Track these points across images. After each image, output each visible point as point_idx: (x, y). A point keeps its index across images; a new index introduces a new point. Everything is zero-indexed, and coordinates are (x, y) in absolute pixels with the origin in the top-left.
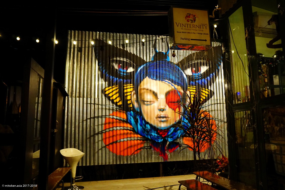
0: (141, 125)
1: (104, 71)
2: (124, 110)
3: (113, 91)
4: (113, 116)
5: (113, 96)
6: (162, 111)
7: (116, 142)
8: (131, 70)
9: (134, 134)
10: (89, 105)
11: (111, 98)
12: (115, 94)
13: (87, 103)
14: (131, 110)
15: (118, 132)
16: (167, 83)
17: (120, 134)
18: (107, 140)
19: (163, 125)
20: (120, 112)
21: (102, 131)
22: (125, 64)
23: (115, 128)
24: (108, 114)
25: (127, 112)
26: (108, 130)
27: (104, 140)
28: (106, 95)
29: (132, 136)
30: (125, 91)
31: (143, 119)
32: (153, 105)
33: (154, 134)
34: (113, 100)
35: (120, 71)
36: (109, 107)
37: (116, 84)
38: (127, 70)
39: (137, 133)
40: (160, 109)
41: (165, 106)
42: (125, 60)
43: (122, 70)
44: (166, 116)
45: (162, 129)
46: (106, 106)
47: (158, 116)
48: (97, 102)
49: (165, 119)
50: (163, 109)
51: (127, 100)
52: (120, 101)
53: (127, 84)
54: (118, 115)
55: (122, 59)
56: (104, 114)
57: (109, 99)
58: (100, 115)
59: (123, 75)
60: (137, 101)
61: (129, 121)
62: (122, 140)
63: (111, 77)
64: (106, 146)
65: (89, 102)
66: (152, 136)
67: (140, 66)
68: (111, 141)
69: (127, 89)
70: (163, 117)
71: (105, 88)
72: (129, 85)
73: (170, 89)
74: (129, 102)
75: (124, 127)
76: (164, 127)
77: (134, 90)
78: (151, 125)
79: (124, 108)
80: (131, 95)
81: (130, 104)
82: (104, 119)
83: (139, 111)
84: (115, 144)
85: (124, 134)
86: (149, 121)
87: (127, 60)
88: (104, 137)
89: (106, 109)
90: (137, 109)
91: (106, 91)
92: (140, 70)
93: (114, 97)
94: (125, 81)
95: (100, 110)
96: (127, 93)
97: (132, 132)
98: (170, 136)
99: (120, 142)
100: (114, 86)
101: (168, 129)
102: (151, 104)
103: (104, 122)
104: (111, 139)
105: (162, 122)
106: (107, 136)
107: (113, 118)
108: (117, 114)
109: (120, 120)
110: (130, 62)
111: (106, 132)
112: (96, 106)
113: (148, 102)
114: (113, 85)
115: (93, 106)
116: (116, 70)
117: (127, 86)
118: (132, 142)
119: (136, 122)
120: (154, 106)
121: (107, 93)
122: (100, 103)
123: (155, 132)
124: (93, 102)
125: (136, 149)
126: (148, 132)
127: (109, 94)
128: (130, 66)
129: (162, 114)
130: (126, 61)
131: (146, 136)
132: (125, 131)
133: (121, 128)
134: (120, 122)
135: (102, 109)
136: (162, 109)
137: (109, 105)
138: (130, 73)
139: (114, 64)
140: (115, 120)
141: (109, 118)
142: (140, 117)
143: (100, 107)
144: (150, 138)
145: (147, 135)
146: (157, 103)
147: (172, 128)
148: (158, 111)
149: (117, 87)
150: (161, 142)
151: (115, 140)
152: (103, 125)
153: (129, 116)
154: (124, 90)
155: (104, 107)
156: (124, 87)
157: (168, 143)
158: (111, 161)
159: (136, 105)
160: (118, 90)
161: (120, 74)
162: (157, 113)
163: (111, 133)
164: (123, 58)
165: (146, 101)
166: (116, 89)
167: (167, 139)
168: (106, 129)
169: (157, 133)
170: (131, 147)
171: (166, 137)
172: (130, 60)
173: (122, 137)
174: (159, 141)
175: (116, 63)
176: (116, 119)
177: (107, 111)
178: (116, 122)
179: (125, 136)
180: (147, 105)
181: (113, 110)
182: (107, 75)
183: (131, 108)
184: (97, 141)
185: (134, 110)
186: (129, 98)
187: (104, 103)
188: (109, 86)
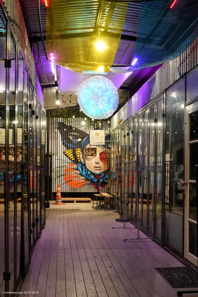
0: (85, 172)
1: (64, 141)
3: (69, 152)
4: (69, 166)
5: (69, 155)
6: (97, 164)
7: (71, 180)
8: (79, 140)
9: (81, 176)
10: (56, 160)
11: (68, 156)
14: (79, 163)
15: (72, 175)
16: (101, 147)
18: (66, 179)
19: (98, 172)
20: (73, 164)
21: (63, 174)
22: (76, 137)
23: (70, 173)
25: (77, 164)
26: (66, 174)
27: (65, 179)
28: (65, 155)
29: (80, 177)
30: (76, 152)
31: (86, 168)
32: (92, 160)
33: (92, 177)
34: (69, 157)
35: (73, 141)
36: (67, 161)
37: (71, 148)
38: (77, 140)
39: (83, 176)
41: (99, 161)
42: (76, 134)
43: (74, 140)
44: (100, 167)
45: (97, 174)
47: (95, 166)
48: (60, 159)
49: (99, 168)
53: (77, 148)
54: (72, 166)
55: (74, 134)
57: (67, 157)
59: (75, 143)
60: (83, 158)
61: (78, 169)
62: (74, 179)
63: (68, 144)
64: (66, 182)
66: (91, 178)
68: (68, 180)
69: (77, 151)
70: (98, 167)
71: (65, 150)
74: (78, 159)
76: (98, 173)
77: (81, 152)
78: (91, 172)
79: (75, 162)
80: (79, 154)
81: (79, 159)
82: (65, 168)
83: (84, 163)
84: (70, 182)
85: (75, 176)
86: (89, 169)
87: (77, 134)
88: (64, 178)
91: (65, 153)
92: (85, 140)
93: (70, 156)
94: (76, 146)
95: (63, 163)
97: (80, 175)
100: (70, 150)
101: (101, 174)
102: (91, 160)
105: (97, 170)
106: (67, 177)
107: (69, 167)
108: (71, 165)
109: (73, 168)
110: (79, 135)
111: (66, 175)
113: (89, 159)
114: (69, 149)
116: (71, 140)
117: (77, 149)
118: (80, 181)
119: (82, 170)
120: (93, 161)
121: (66, 153)
122: (63, 159)
123: (93, 176)
125: (82, 184)
126: (89, 175)
128: (79, 138)
129: (98, 165)
131: (88, 178)
132: (76, 175)
133: (74, 173)
134: (73, 170)
136: (97, 162)
138: (79, 141)
139: (70, 137)
140: (70, 169)
141: (67, 167)
142: (84, 167)
144: (90, 179)
146: (95, 159)
147: (103, 174)
148: (95, 164)
149: (72, 150)
150: (96, 181)
152: (64, 171)
153: (78, 167)
154: (75, 151)
156: (75, 150)
157: (100, 182)
158: (69, 190)
159: (82, 160)
160: (72, 152)
162: (94, 165)
163: (68, 175)
166: (71, 151)
169: (94, 176)
170: (79, 183)
171: (99, 178)
172: (79, 134)
174: (95, 181)
175: (71, 136)
176: (71, 168)
177: (66, 163)
178: (71, 170)
180: (89, 160)
182: (66, 143)
183: (79, 162)
184: (61, 179)
185: (81, 163)
186: (78, 156)
188: (67, 150)
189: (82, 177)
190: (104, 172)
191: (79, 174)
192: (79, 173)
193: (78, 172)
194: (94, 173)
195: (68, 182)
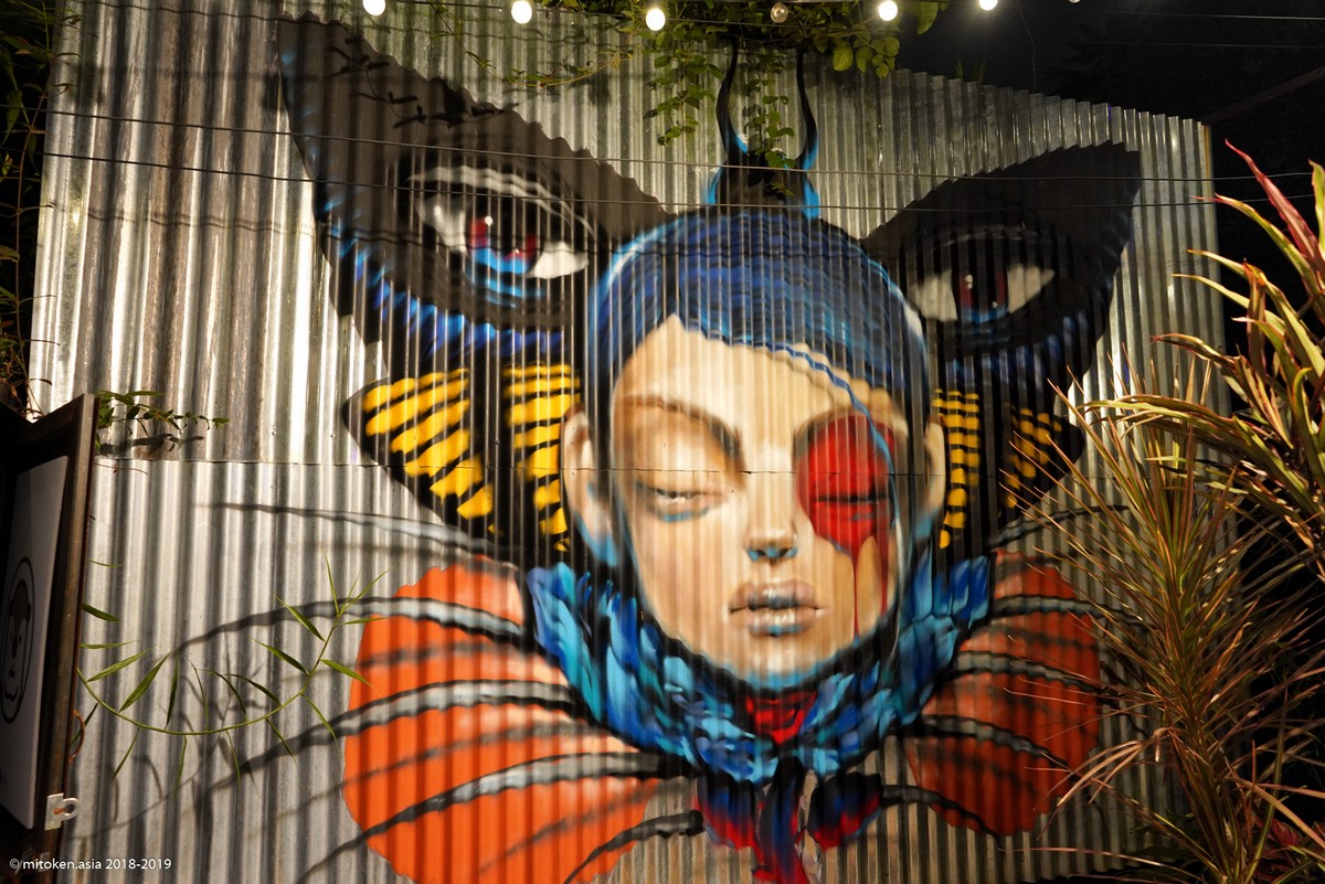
0: (629, 668)
1: (361, 260)
2: (504, 557)
3: (424, 415)
4: (424, 599)
5: (423, 448)
6: (773, 562)
7: (448, 798)
8: (557, 262)
9: (580, 733)
10: (234, 521)
11: (412, 469)
12: (440, 437)
13: (218, 506)
14: (556, 558)
15: (464, 722)
16: (804, 363)
17: (478, 740)
18: (378, 786)
19: (778, 663)
20: (478, 567)
21: (336, 720)
22: (519, 224)
23: (437, 696)
24: (383, 588)
25: (529, 567)
26: (380, 713)
27: (352, 792)
28: (368, 445)
29: (569, 745)
30: (518, 414)
31: (640, 620)
32: (712, 515)
33: (718, 725)
34: (425, 481)
35: (481, 269)
36: (396, 533)
37: (454, 364)
38: (532, 262)
39: (604, 725)
40: (756, 546)
41: (794, 528)
42: (519, 188)
43: (494, 261)
44: (800, 595)
45: (770, 685)
46: (368, 526)
47: (748, 594)
48: (296, 498)
49: (788, 618)
50: (778, 549)
51: (531, 487)
52: (477, 487)
53: (531, 360)
54: (465, 595)
55: (495, 182)
56: (354, 588)
57: (397, 474)
58: (324, 592)
59: (506, 296)
60: (604, 488)
61: (541, 639)
62: (490, 783)
63: (415, 308)
64: (364, 836)
65: (235, 492)
66: (703, 743)
67: (626, 241)
68: (407, 799)
69: (530, 397)
70: (779, 606)
71: (369, 387)
72: (548, 370)
73: (826, 406)
74: (543, 497)
75: (504, 682)
76: (785, 675)
77: (579, 408)
78: (697, 664)
79: (504, 541)
80: (557, 442)
81: (554, 508)
82: (352, 627)
83: (613, 560)
84: (434, 820)
85: (504, 733)
86: (683, 633)
87: (533, 192)
88: (349, 768)
89: (368, 548)
90: (604, 549)
91: (369, 415)
92: (627, 268)
93: (436, 458)
94: (519, 340)
95: (325, 558)
96: (531, 426)
97: (564, 718)
98: (822, 736)
99: (476, 796)
100: (434, 377)
101: (809, 690)
102: (695, 514)
103: (352, 649)
104: (407, 778)
105: (773, 635)
106: (379, 760)
107: (424, 619)
108: (451, 588)
109: (477, 631)
110: (556, 207)
111: (365, 727)
112: (296, 527)
113: (680, 501)
114: (426, 368)
115: (264, 522)
116: (456, 258)
117: (531, 378)
118: (569, 791)
119: (597, 640)
120: (718, 528)
121: (381, 424)
122: (326, 502)
123: (728, 710)
124: (265, 495)
125: (592, 841)
126: (676, 712)
127: (396, 432)
128: (556, 238)
129: (775, 581)
130: (523, 194)
131: (665, 744)
132: (517, 716)
133: (485, 689)
134: (477, 650)
135: (340, 546)
136: (772, 544)
137: (397, 517)
138: (556, 282)
139: (438, 211)
140: (437, 636)
141: (395, 617)
142: (623, 608)
143: (326, 529)
144: (690, 757)
145: (672, 733)
146: (740, 501)
147: (833, 679)
148: (746, 560)
149: (461, 385)
150: (765, 780)
151: (435, 788)
153: (545, 602)
154: (506, 405)
155: (354, 533)
156: (506, 382)
157: (811, 783)
159: (593, 519)
160: (461, 406)
161: (482, 290)
162: (739, 571)
163: (408, 729)
164: (507, 170)
165: (665, 488)
166: (453, 400)
167: (801, 753)
168: (365, 707)
169: (742, 719)
170: (556, 828)
171: (796, 742)
172: (556, 192)
173: (490, 756)
174: (753, 778)
175: (454, 209)
176: (451, 625)
177: (382, 564)
178: (450, 647)
179: (517, 753)
180: (673, 517)
181: (424, 554)
182: (387, 291)
183: (555, 538)
184: (291, 799)
185: (579, 555)
186: (543, 463)
187: (355, 503)
188: (397, 376)
189: (592, 743)
190: (852, 661)
191: (552, 706)
192: (547, 695)
193: (543, 671)
194: (735, 671)
195: (406, 833)
